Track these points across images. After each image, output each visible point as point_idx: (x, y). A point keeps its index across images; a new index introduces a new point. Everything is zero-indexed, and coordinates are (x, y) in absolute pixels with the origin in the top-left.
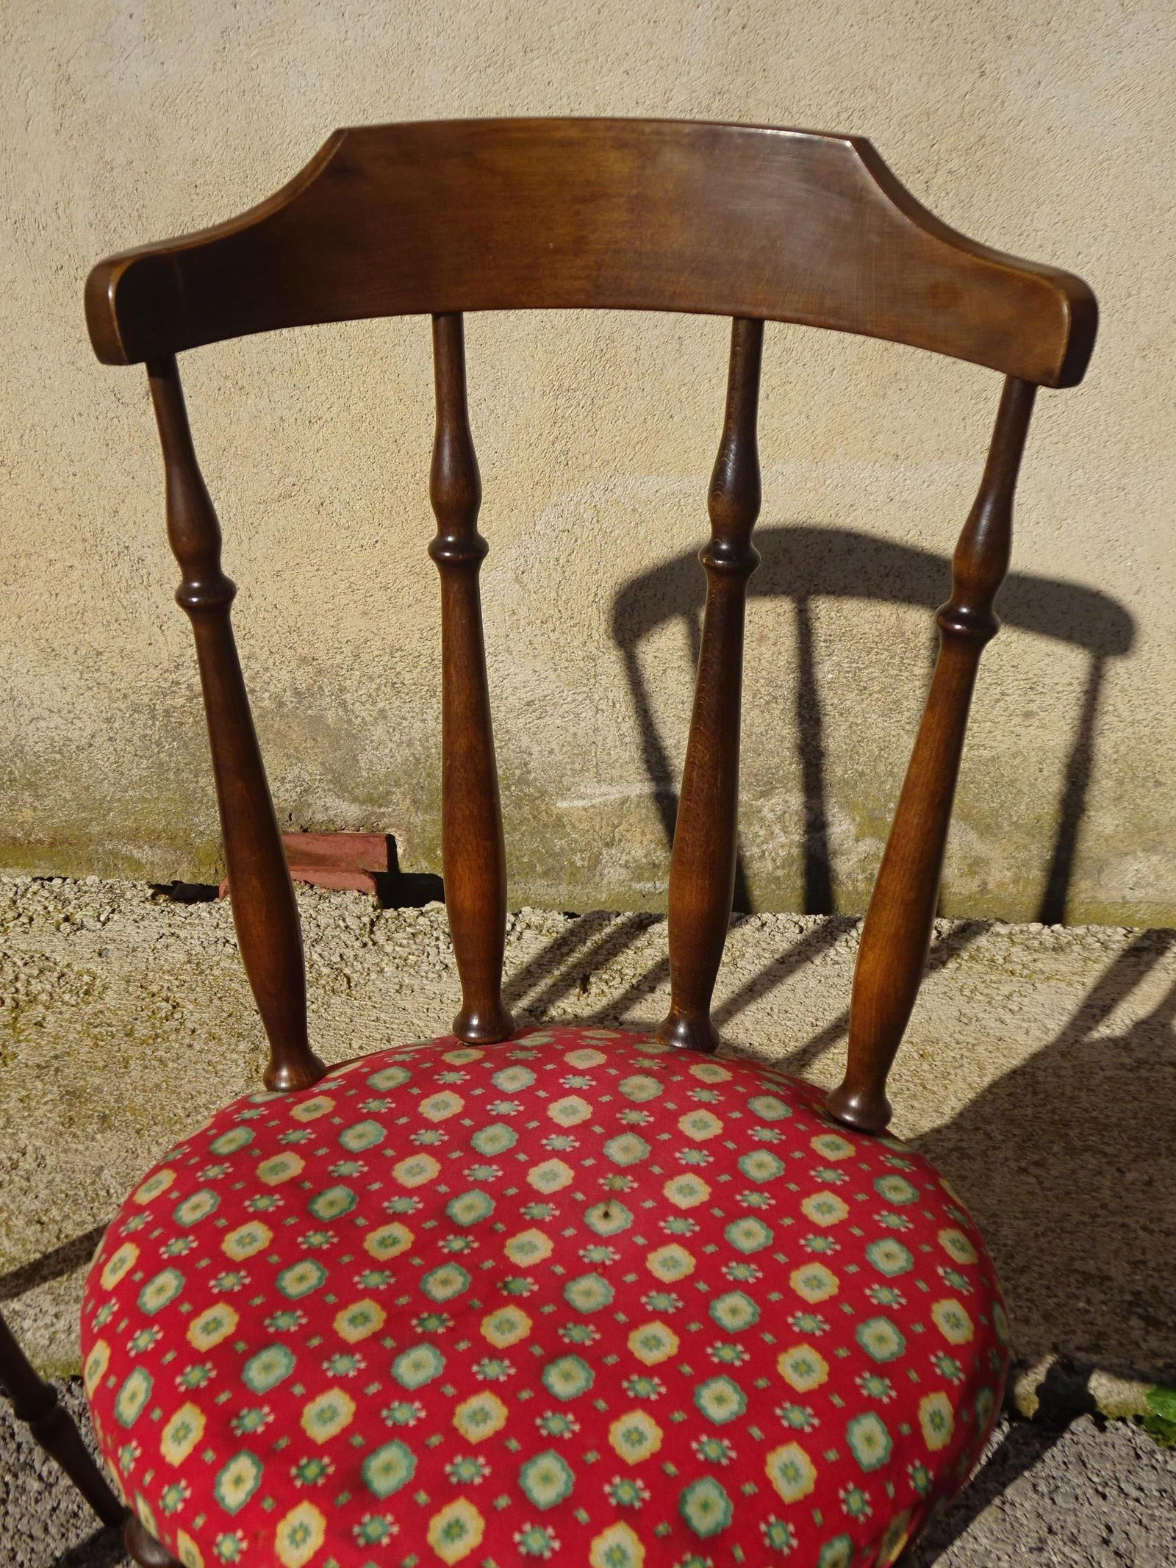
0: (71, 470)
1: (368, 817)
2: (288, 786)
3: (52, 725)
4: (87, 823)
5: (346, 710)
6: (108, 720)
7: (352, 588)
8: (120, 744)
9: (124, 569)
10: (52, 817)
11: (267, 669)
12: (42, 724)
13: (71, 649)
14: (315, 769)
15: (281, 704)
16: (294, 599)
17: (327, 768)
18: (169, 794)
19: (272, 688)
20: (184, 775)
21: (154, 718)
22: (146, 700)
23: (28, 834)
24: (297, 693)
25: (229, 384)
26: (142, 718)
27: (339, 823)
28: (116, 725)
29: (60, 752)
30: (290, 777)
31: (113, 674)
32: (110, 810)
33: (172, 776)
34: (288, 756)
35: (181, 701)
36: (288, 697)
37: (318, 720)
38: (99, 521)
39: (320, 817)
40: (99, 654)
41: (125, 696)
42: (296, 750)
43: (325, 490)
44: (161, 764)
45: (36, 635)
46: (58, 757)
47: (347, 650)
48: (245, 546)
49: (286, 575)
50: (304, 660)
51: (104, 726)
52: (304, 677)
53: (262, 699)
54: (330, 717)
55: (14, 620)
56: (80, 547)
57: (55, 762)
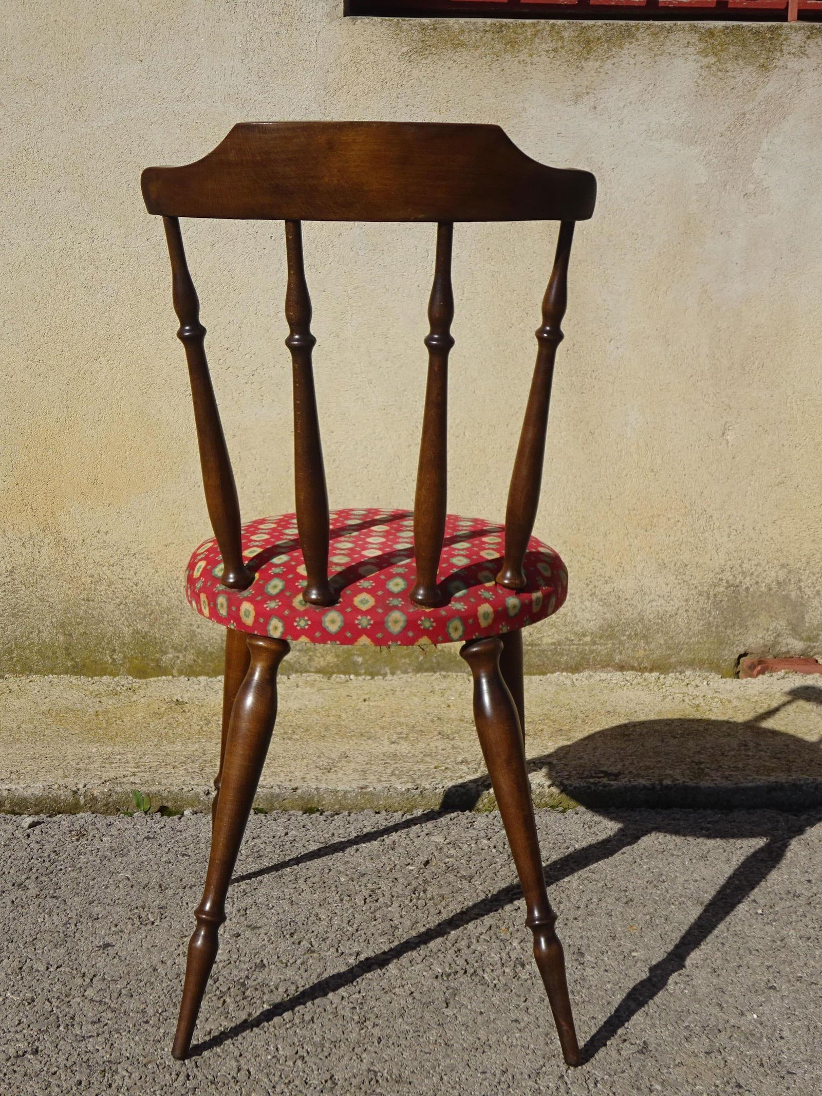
0: (684, 472)
1: (806, 649)
2: (770, 633)
3: (659, 604)
4: (670, 656)
5: (801, 591)
6: (686, 601)
7: (809, 528)
8: (690, 613)
9: (702, 521)
10: (653, 654)
11: (765, 571)
12: (654, 603)
13: (673, 564)
14: (783, 623)
15: (770, 589)
16: (781, 534)
17: (789, 623)
18: (711, 639)
19: (766, 581)
20: (720, 629)
21: (708, 598)
22: (706, 589)
23: (640, 664)
24: (779, 583)
25: (761, 429)
26: (702, 599)
27: (792, 653)
28: (690, 603)
29: (661, 619)
30: (771, 628)
31: (691, 576)
32: (682, 649)
33: (714, 629)
34: (771, 617)
35: (722, 589)
36: (774, 585)
37: (787, 597)
38: (694, 497)
39: (784, 649)
40: (686, 565)
41: (696, 587)
42: (775, 613)
43: (800, 479)
44: (709, 623)
45: (657, 557)
46: (660, 621)
47: (804, 560)
48: (761, 508)
49: (778, 522)
50: (783, 566)
51: (684, 604)
52: (782, 574)
53: (761, 587)
54: (793, 595)
55: (648, 549)
56: (683, 511)
57: (658, 624)
